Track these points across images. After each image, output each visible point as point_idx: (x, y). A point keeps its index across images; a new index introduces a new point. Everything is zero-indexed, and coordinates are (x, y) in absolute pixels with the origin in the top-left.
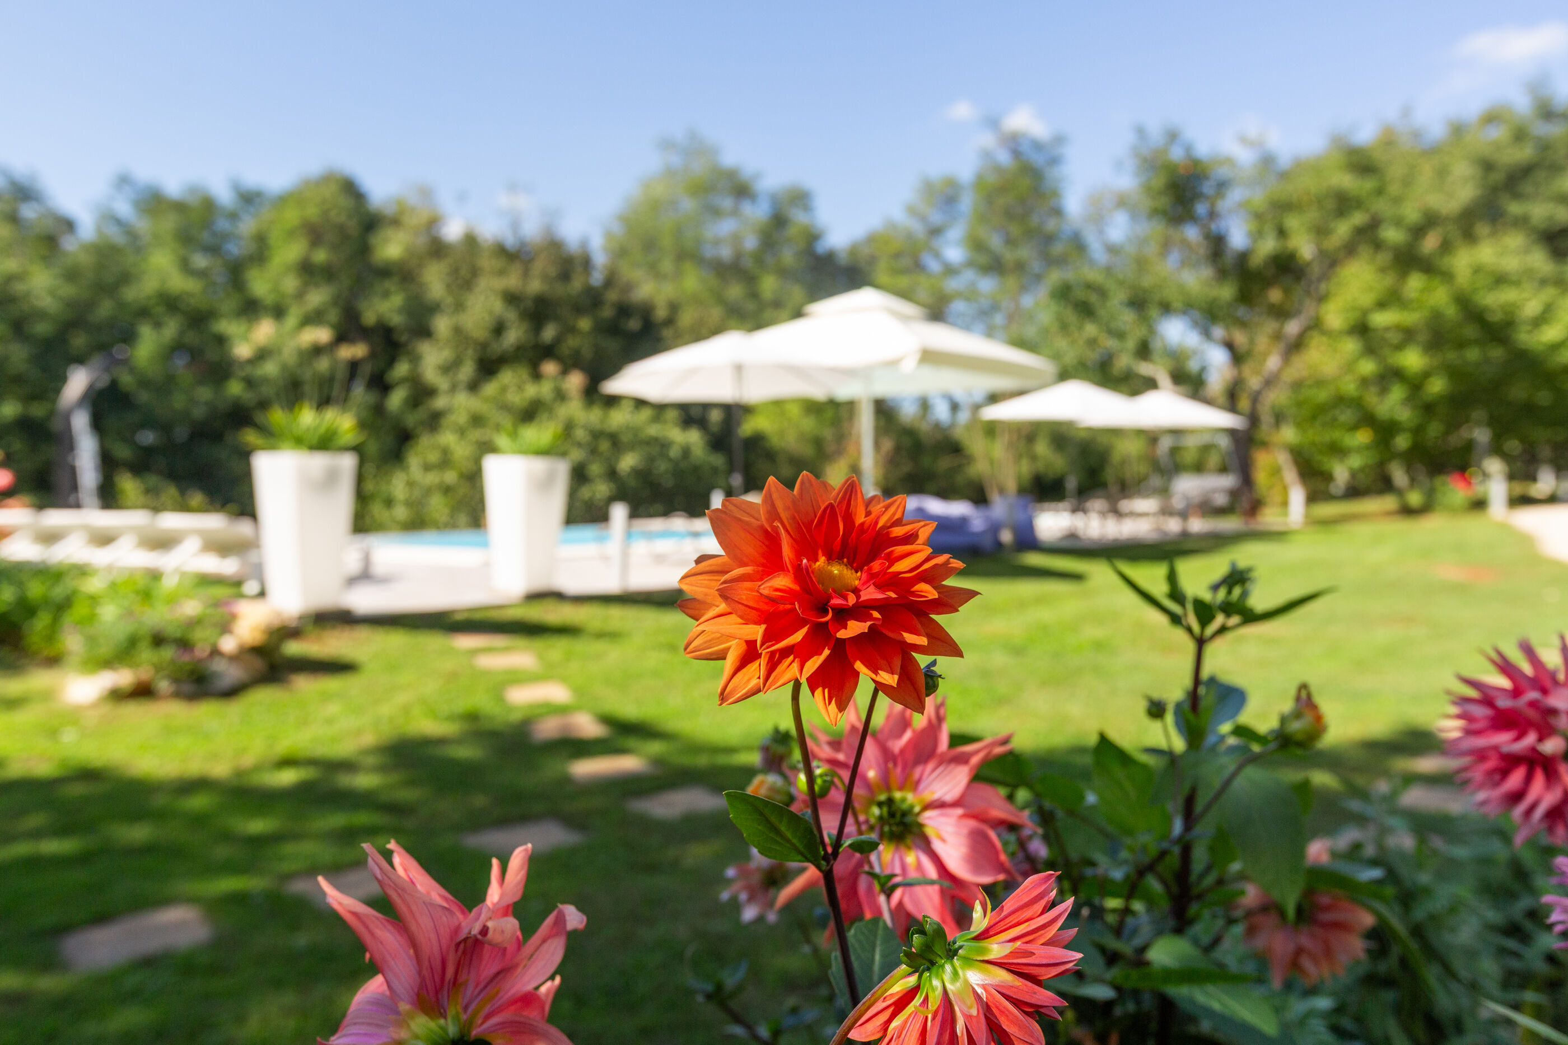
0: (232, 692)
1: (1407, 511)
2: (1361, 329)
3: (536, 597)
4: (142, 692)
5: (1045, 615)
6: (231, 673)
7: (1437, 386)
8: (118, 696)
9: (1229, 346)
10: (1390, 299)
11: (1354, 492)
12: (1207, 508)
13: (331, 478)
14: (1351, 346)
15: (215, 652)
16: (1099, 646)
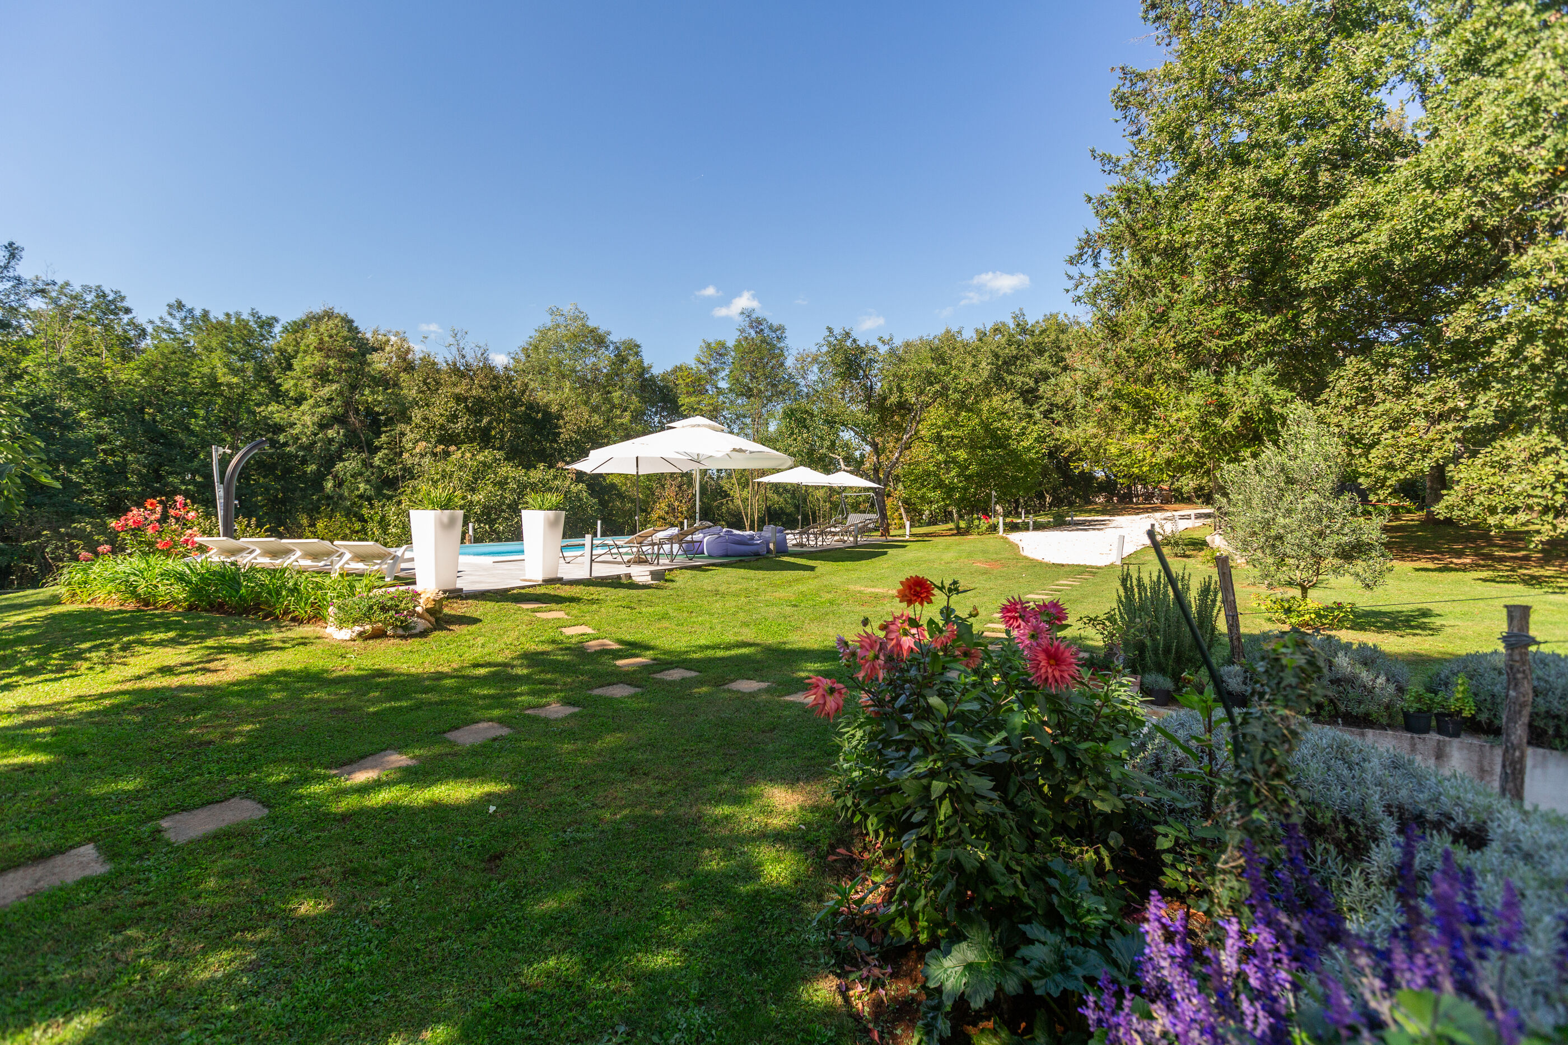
0: (424, 634)
1: (959, 532)
2: (939, 438)
3: (548, 582)
4: (379, 635)
5: (801, 588)
6: (422, 624)
7: (973, 468)
8: (363, 636)
9: (874, 445)
10: (952, 423)
11: (933, 521)
12: (864, 530)
13: (452, 521)
14: (933, 447)
15: (413, 613)
16: (831, 603)
